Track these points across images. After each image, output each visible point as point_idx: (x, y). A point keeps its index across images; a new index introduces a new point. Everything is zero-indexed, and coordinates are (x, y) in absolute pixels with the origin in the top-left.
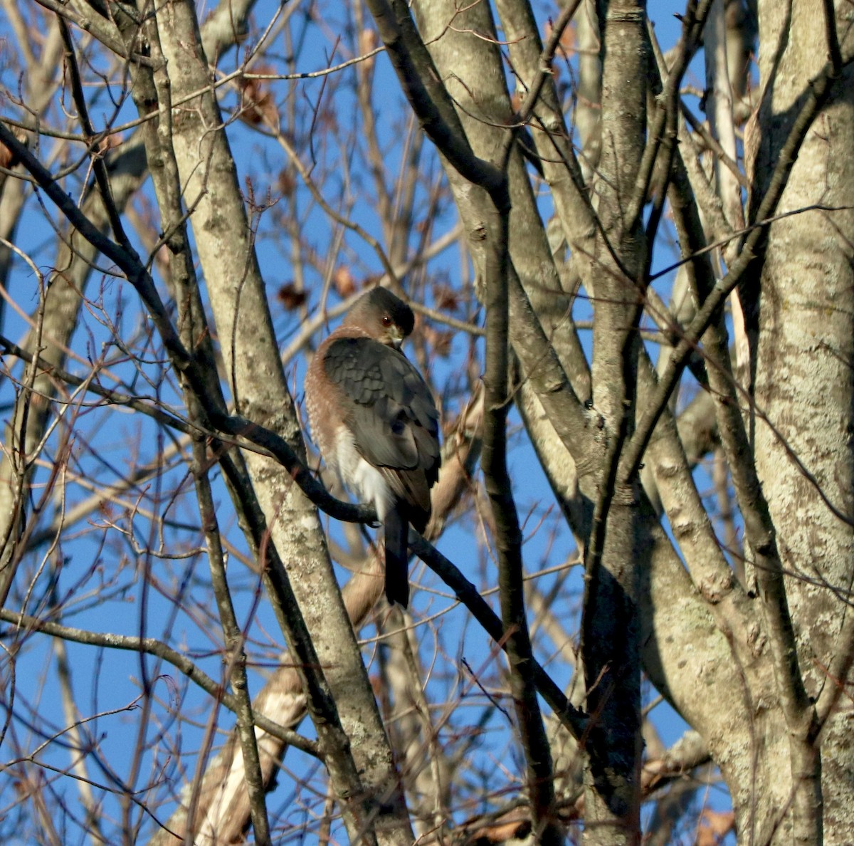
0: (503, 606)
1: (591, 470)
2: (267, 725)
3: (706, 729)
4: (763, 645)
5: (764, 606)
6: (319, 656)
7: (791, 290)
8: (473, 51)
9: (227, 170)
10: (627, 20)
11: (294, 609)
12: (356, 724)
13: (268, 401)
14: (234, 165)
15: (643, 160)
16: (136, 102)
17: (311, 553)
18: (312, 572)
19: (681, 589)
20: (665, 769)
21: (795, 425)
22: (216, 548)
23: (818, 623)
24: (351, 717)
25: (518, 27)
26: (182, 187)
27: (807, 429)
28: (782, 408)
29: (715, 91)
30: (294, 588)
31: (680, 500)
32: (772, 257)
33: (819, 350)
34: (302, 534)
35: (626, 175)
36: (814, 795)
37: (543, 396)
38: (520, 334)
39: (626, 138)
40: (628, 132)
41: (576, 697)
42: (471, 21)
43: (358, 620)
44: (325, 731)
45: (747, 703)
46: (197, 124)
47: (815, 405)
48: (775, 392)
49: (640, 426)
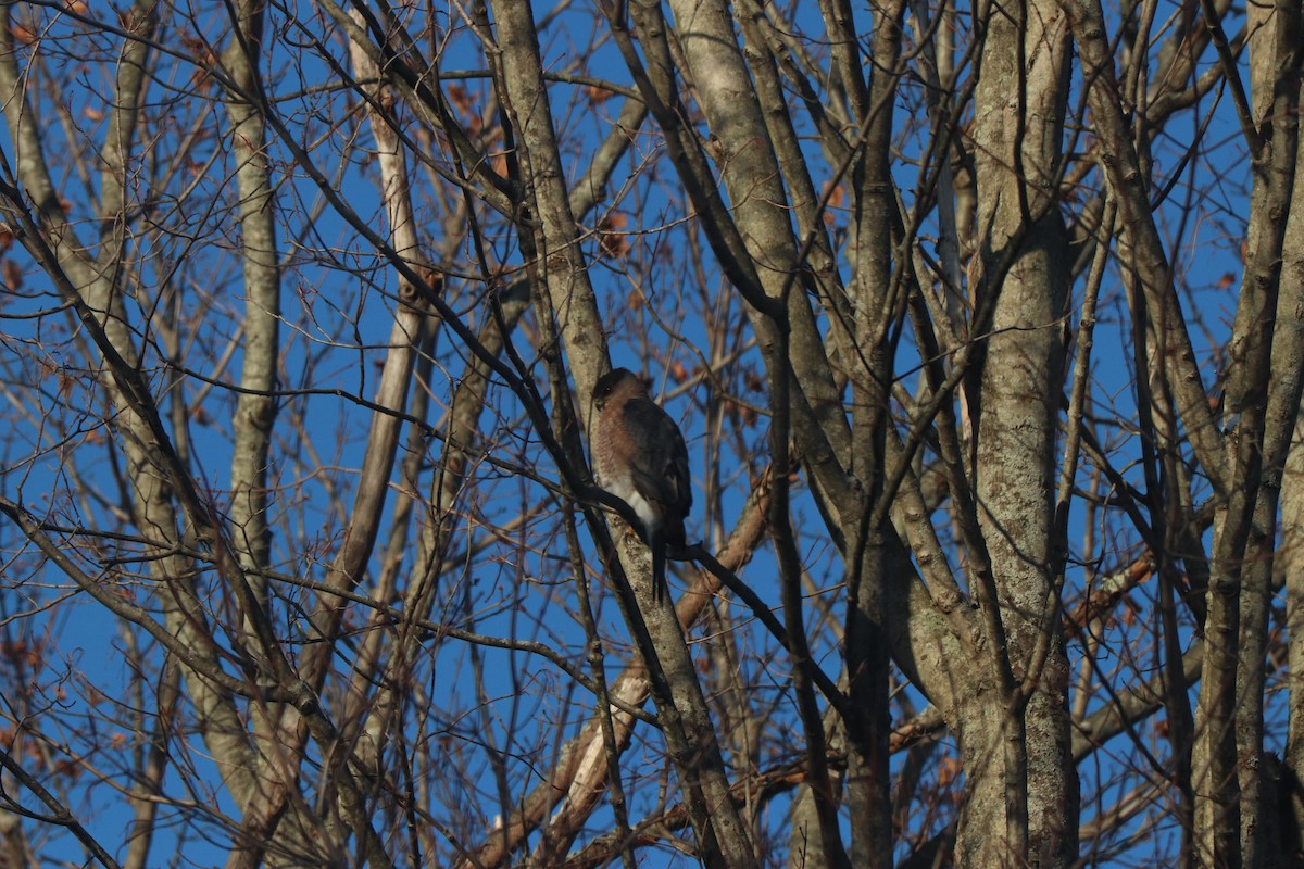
0: (787, 619)
1: (852, 519)
2: (620, 704)
4: (983, 643)
5: (983, 615)
6: (658, 654)
7: (1002, 384)
10: (875, 192)
12: (686, 703)
15: (888, 293)
19: (924, 603)
20: (914, 731)
21: (1006, 483)
22: (581, 577)
23: (1024, 628)
24: (683, 699)
25: (801, 194)
27: (1015, 486)
28: (996, 470)
30: (639, 604)
31: (921, 538)
33: (1023, 428)
35: (876, 305)
36: (1021, 752)
39: (875, 278)
40: (876, 274)
41: (843, 686)
42: (768, 189)
43: (688, 626)
44: (663, 708)
45: (971, 685)
46: (566, 267)
47: (1020, 468)
48: (991, 458)
49: (886, 489)
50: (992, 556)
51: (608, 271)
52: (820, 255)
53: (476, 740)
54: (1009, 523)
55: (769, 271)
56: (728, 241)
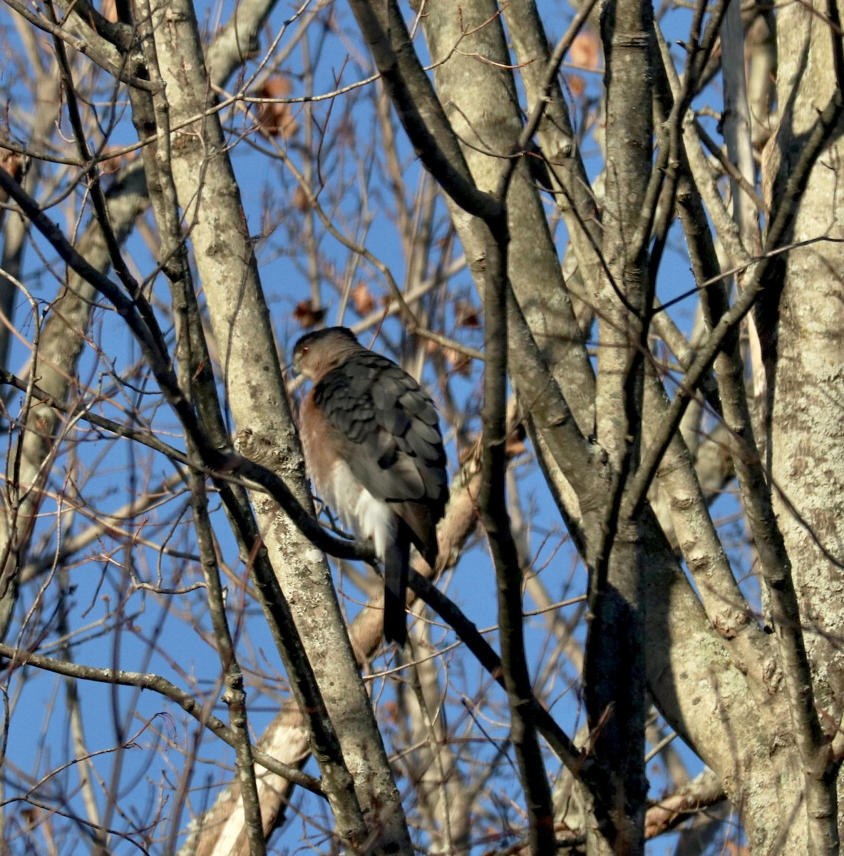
0: (502, 645)
1: (594, 506)
2: (269, 762)
3: (721, 766)
4: (779, 681)
5: (779, 642)
6: (322, 693)
7: (809, 318)
8: (485, 72)
9: (230, 194)
10: (633, 45)
11: (297, 645)
12: (360, 760)
13: (271, 431)
14: (238, 189)
15: (649, 188)
16: (136, 125)
17: (316, 586)
18: (317, 606)
19: (696, 624)
20: (684, 804)
21: (813, 456)
22: (215, 583)
23: (836, 659)
24: (356, 754)
25: (529, 48)
27: (826, 460)
28: (799, 439)
29: (733, 114)
30: (297, 622)
31: (694, 533)
32: (790, 285)
33: (838, 380)
34: (306, 567)
35: (631, 204)
36: (831, 835)
37: (546, 430)
38: (522, 367)
39: (631, 166)
40: (634, 160)
41: (581, 739)
42: (482, 41)
43: (369, 655)
44: (328, 769)
45: (762, 740)
46: (199, 147)
47: (834, 436)
48: (792, 419)
49: (645, 462)
50: (793, 559)
51: (266, 159)
52: (555, 134)
53: (63, 810)
54: (817, 513)
55: (484, 157)
56: (424, 113)
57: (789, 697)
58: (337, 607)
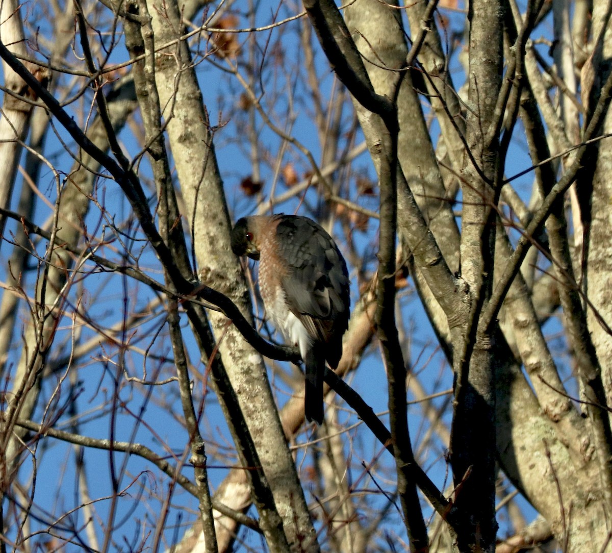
0: (392, 423)
1: (459, 323)
2: (223, 508)
3: (549, 514)
4: (592, 453)
5: (592, 424)
6: (260, 458)
8: (380, 12)
9: (196, 98)
11: (242, 423)
12: (288, 507)
13: (224, 269)
15: (500, 94)
16: (128, 48)
17: (256, 381)
18: (256, 395)
19: (532, 411)
20: (523, 542)
22: (185, 377)
24: (284, 502)
26: (162, 110)
28: (607, 277)
29: (560, 42)
31: (531, 345)
32: (601, 166)
34: (249, 367)
35: (487, 105)
37: (424, 268)
38: (407, 222)
39: (487, 78)
40: (489, 73)
43: (293, 433)
44: (264, 513)
45: (580, 496)
46: (173, 64)
49: (496, 291)
52: (431, 56)
56: (338, 39)
57: (599, 464)
58: (271, 397)
